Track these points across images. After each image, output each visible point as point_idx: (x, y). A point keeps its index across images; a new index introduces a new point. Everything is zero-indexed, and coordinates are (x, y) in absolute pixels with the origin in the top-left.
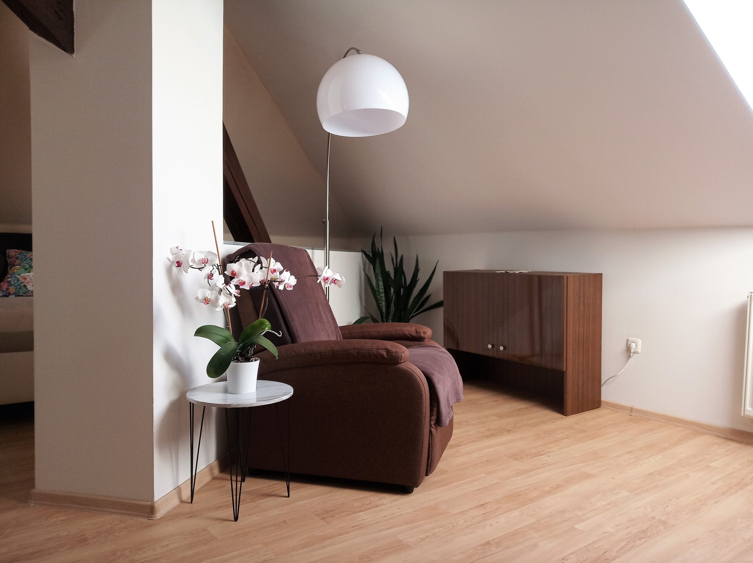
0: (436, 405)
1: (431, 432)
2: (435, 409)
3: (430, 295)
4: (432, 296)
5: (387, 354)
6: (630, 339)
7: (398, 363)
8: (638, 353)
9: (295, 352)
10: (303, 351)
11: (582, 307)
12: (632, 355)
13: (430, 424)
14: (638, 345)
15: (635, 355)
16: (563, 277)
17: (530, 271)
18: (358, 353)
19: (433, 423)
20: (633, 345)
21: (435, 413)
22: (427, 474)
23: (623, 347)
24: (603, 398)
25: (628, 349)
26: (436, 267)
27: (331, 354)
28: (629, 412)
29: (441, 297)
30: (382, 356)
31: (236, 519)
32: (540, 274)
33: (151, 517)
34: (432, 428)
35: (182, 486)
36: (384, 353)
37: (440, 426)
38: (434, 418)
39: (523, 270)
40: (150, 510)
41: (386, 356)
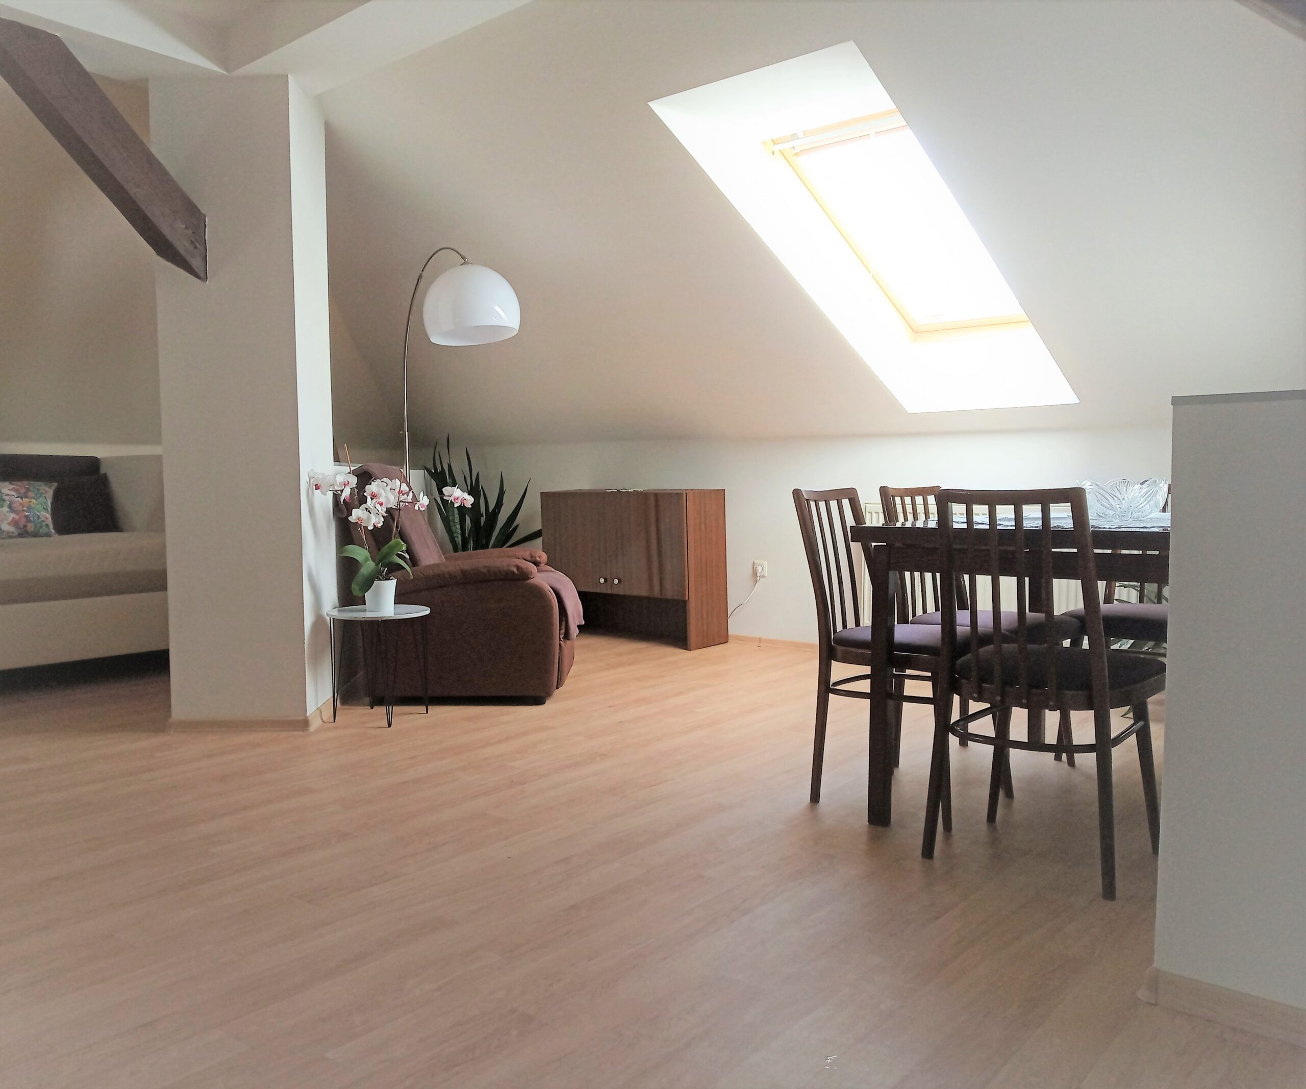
0: (564, 619)
1: (560, 645)
2: (564, 623)
3: (518, 526)
4: (520, 526)
5: (518, 571)
6: (755, 561)
7: (528, 578)
8: (765, 577)
9: (423, 574)
10: (431, 572)
11: (703, 527)
12: (758, 579)
13: (560, 637)
14: (765, 568)
15: (761, 579)
16: (682, 494)
17: (645, 489)
18: (488, 571)
19: (562, 636)
20: (759, 569)
21: (563, 627)
22: (557, 688)
23: (750, 571)
24: (731, 632)
25: (755, 573)
26: (527, 487)
27: (460, 574)
28: (758, 644)
29: (538, 526)
30: (513, 573)
31: (390, 725)
32: (658, 492)
33: (306, 730)
34: (561, 642)
35: (321, 708)
36: (515, 570)
37: (569, 640)
38: (563, 631)
39: (637, 489)
40: (305, 724)
41: (516, 572)
